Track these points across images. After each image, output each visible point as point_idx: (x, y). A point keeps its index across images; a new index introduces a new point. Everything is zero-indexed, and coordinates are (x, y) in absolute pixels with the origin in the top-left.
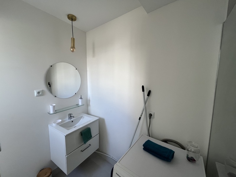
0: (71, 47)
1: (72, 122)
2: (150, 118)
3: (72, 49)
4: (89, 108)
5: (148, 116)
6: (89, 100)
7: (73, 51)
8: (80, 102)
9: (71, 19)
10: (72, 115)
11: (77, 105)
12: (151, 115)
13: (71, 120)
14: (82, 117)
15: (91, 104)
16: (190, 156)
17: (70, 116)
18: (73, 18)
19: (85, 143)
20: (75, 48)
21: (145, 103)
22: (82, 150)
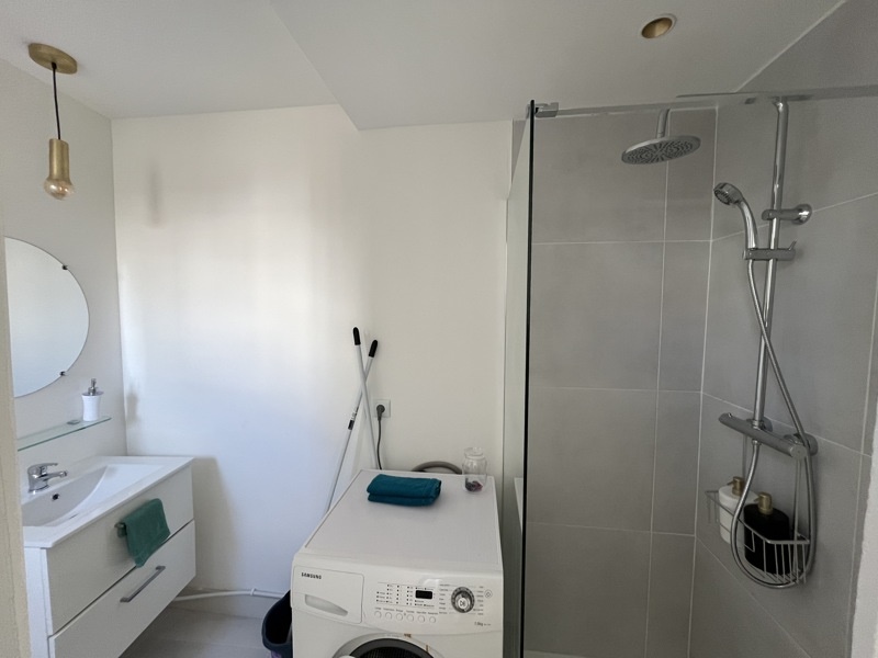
0: (50, 178)
1: (56, 497)
2: (380, 419)
3: (53, 187)
4: (131, 430)
5: (374, 412)
6: (133, 399)
7: (59, 195)
8: (89, 409)
9: (51, 66)
10: (50, 470)
11: (69, 423)
12: (381, 409)
13: (46, 491)
14: (105, 468)
15: (141, 411)
16: (471, 481)
17: (41, 475)
18: (58, 62)
19: (140, 562)
20: (68, 182)
21: (365, 376)
22: (129, 596)
